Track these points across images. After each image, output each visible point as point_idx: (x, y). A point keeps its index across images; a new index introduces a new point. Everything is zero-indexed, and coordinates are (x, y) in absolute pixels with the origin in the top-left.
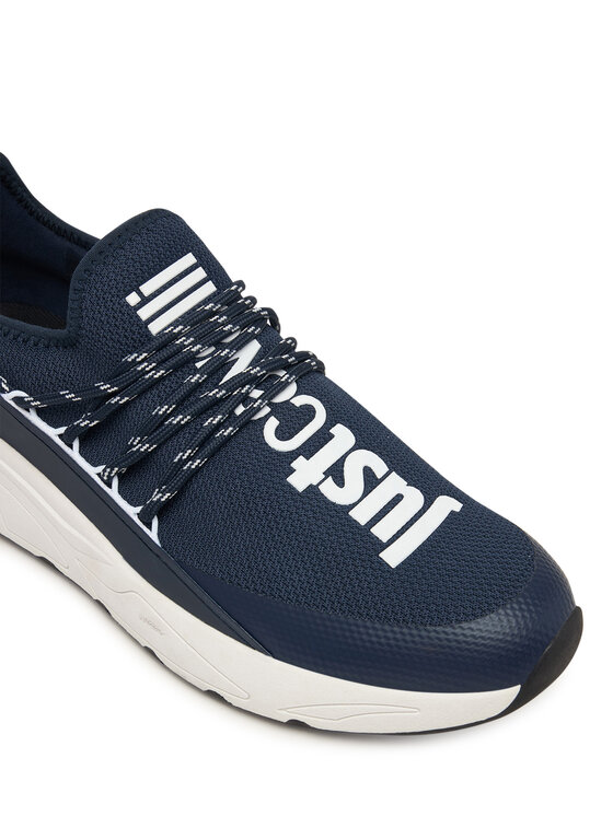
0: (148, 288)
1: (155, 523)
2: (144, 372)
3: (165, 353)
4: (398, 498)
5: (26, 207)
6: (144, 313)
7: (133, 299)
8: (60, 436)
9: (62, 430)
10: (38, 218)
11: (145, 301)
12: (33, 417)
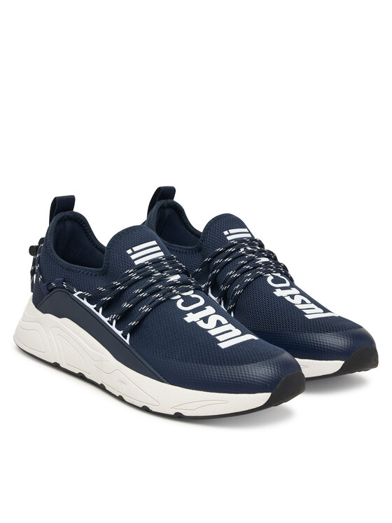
0: (135, 249)
1: (128, 336)
2: (132, 277)
3: (140, 270)
4: (231, 331)
5: (92, 242)
6: (133, 257)
7: (129, 252)
8: (95, 308)
9: (95, 306)
10: (96, 247)
11: (134, 253)
12: (85, 302)
